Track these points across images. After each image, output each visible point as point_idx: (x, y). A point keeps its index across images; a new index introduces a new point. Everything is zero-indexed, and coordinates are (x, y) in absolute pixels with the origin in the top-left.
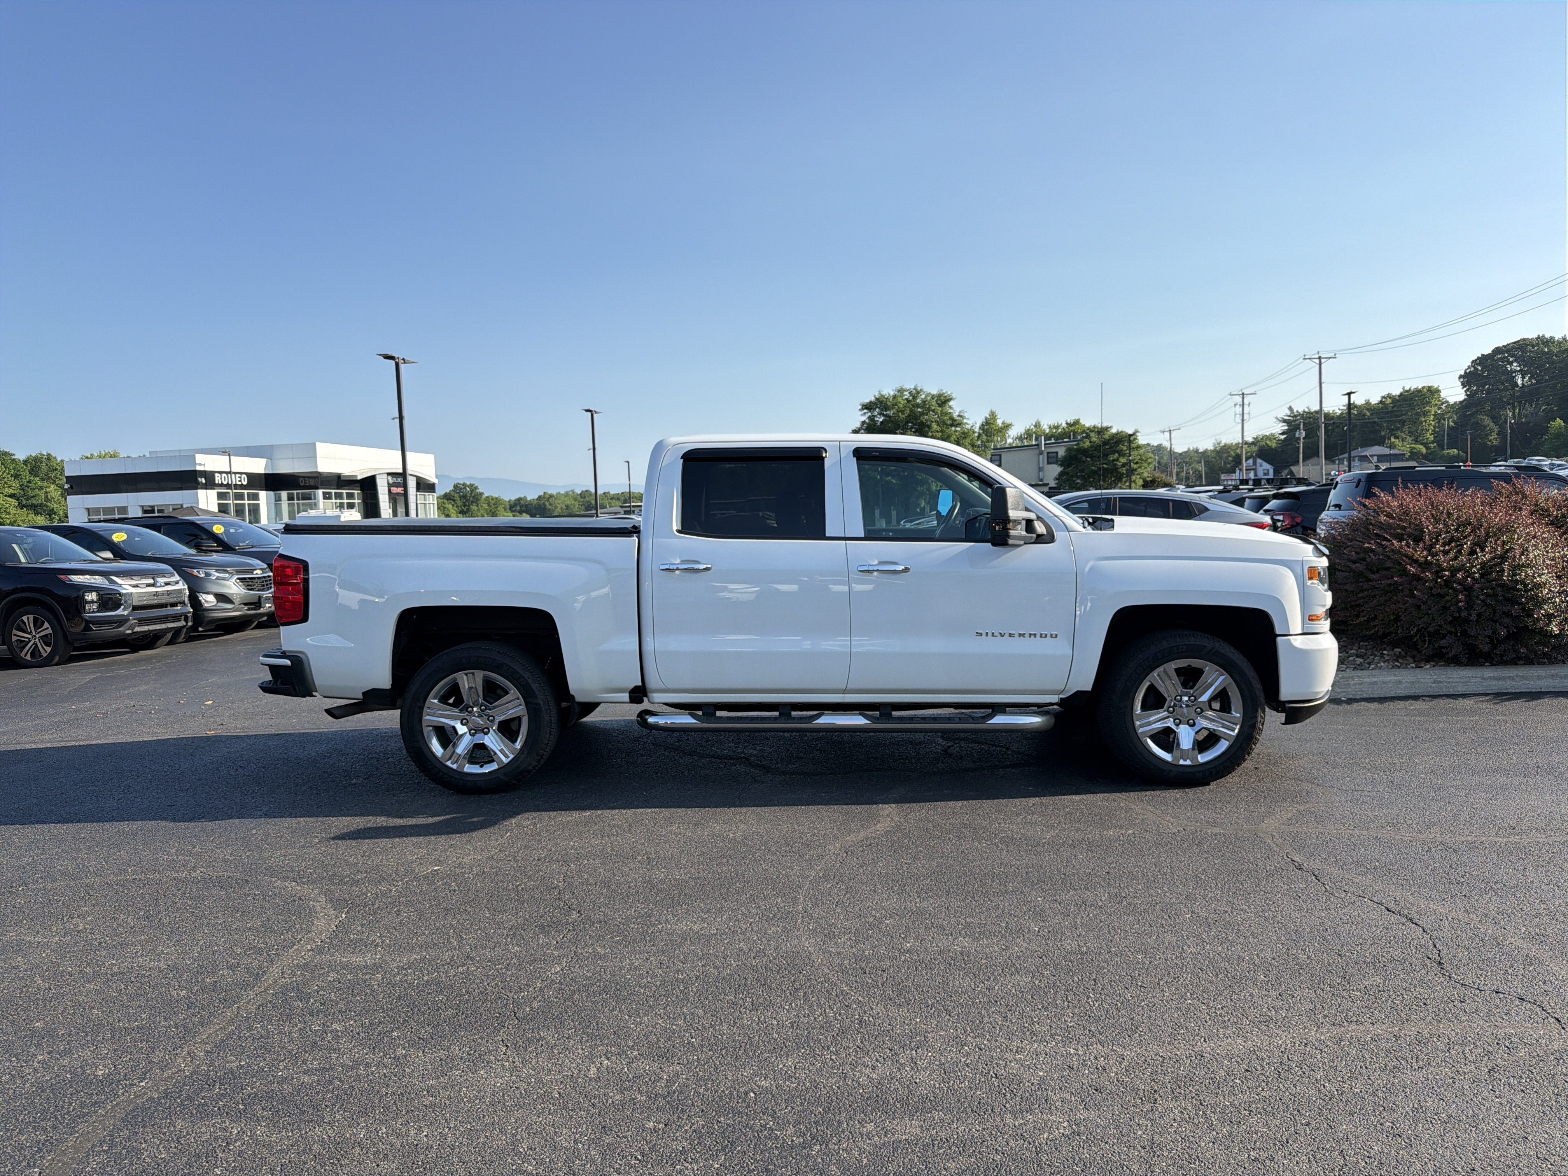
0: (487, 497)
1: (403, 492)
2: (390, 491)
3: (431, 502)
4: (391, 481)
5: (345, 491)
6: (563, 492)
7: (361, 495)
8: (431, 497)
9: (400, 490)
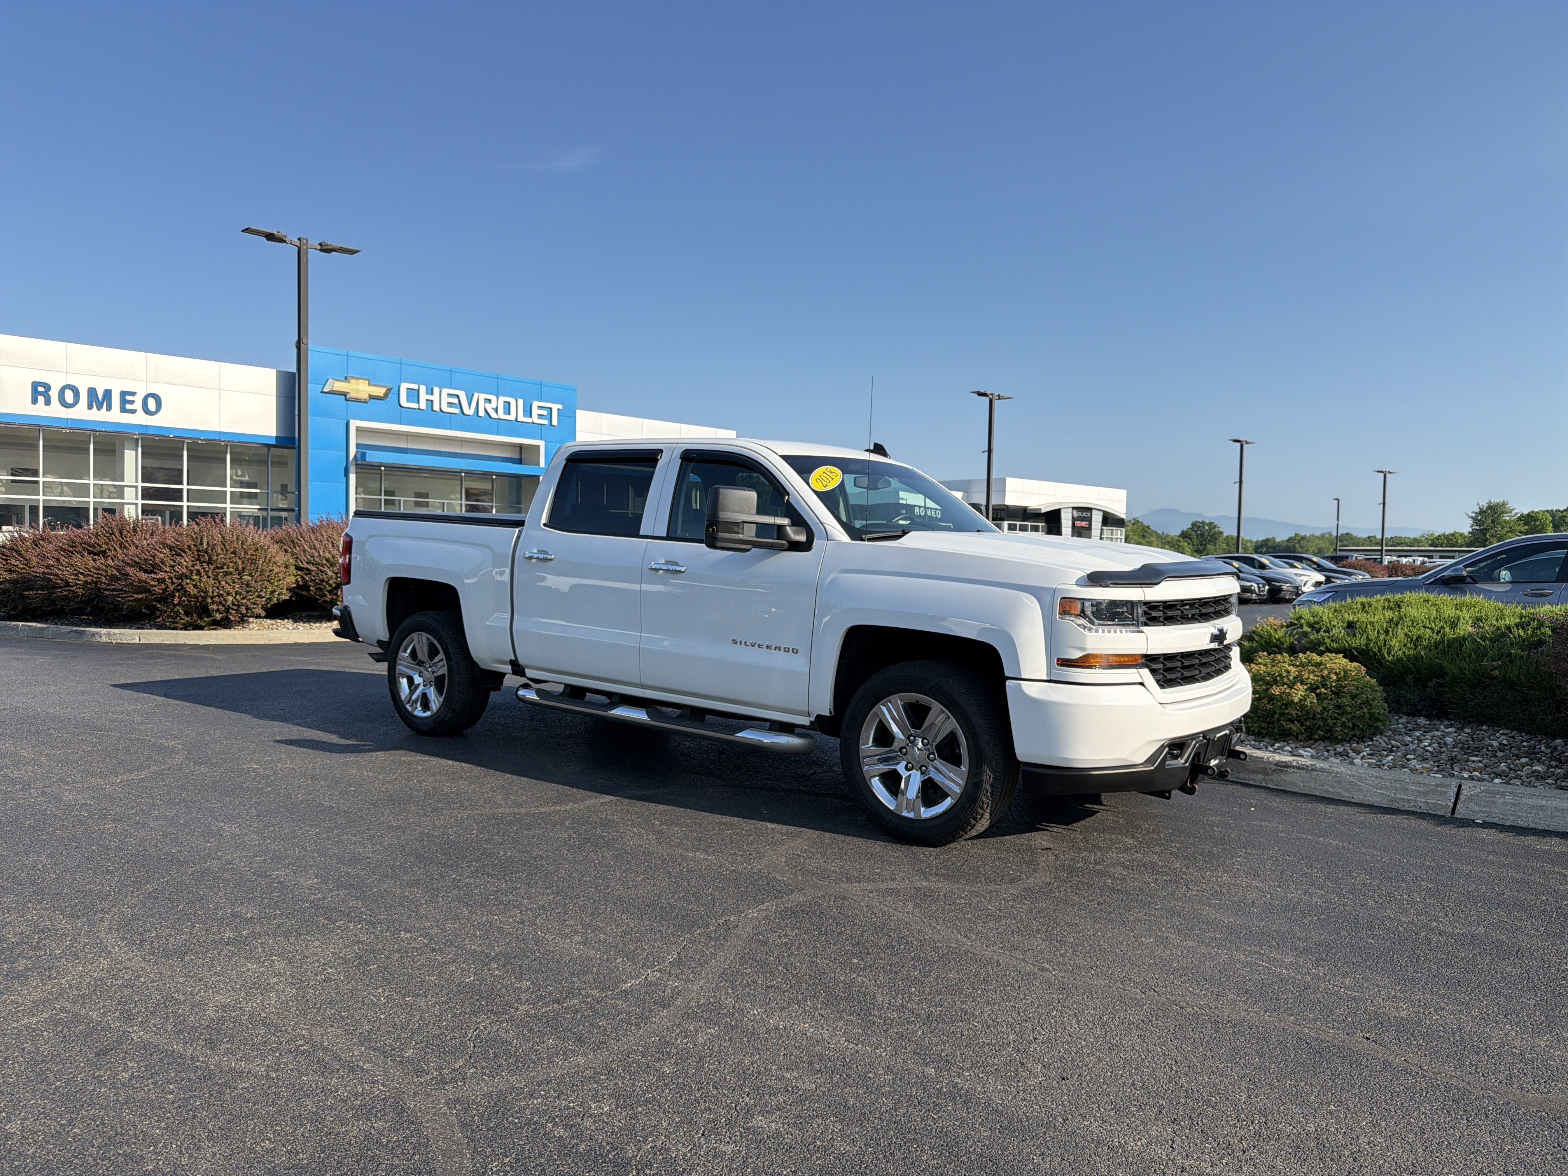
0: (1227, 537)
1: (1087, 526)
2: (1073, 524)
3: (1119, 536)
4: (1076, 515)
5: (1029, 524)
6: (1318, 534)
7: (1046, 527)
8: (1119, 532)
9: (1084, 524)
